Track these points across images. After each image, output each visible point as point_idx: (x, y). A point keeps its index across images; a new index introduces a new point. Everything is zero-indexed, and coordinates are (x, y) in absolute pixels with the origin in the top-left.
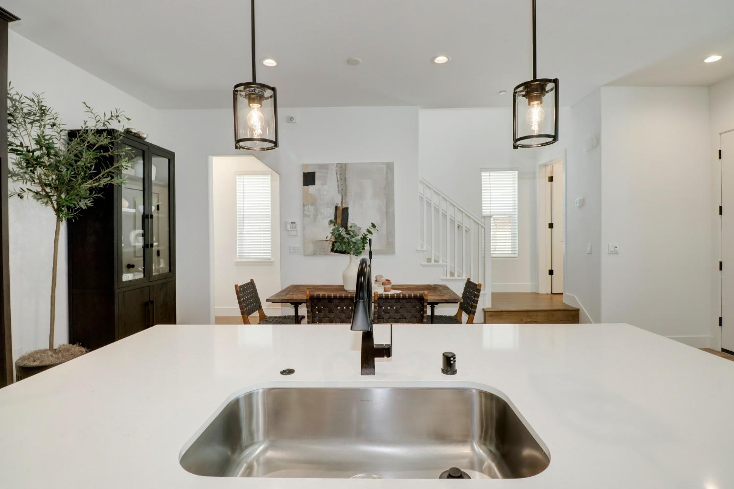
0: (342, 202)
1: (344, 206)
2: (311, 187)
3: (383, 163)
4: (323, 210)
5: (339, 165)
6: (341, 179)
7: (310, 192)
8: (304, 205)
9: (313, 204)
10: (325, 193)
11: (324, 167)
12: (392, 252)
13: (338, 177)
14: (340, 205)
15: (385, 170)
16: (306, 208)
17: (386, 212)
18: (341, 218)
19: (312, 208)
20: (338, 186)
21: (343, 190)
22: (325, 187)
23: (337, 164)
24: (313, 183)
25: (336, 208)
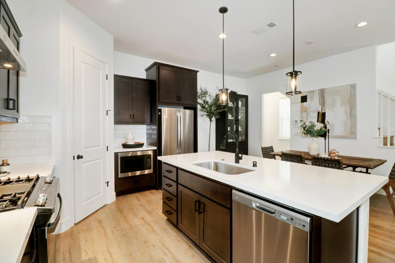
0: (322, 110)
1: (323, 112)
2: (305, 103)
3: (348, 85)
4: (311, 114)
5: (320, 90)
6: (322, 97)
7: (304, 106)
8: (301, 112)
9: (306, 111)
10: (312, 105)
11: (312, 92)
12: (355, 138)
13: (320, 96)
14: (320, 111)
15: (349, 89)
16: (302, 114)
17: (350, 114)
18: (321, 118)
19: (305, 113)
20: (320, 101)
21: (323, 103)
22: (312, 102)
23: (319, 89)
24: (306, 101)
25: (318, 113)
